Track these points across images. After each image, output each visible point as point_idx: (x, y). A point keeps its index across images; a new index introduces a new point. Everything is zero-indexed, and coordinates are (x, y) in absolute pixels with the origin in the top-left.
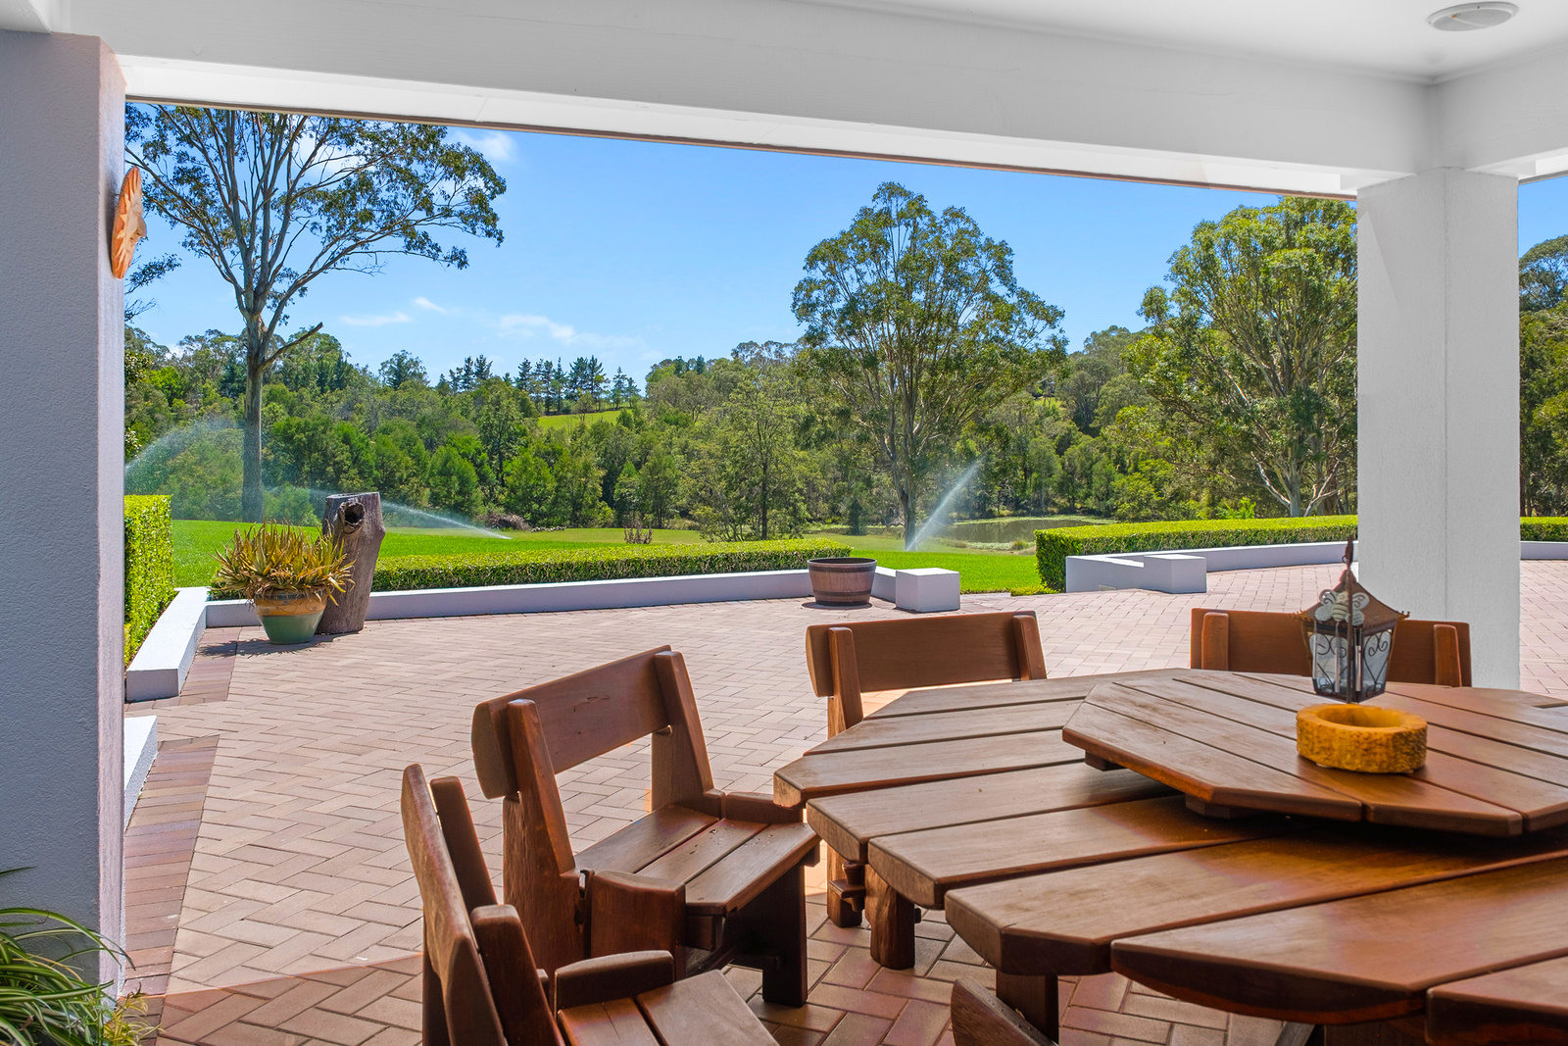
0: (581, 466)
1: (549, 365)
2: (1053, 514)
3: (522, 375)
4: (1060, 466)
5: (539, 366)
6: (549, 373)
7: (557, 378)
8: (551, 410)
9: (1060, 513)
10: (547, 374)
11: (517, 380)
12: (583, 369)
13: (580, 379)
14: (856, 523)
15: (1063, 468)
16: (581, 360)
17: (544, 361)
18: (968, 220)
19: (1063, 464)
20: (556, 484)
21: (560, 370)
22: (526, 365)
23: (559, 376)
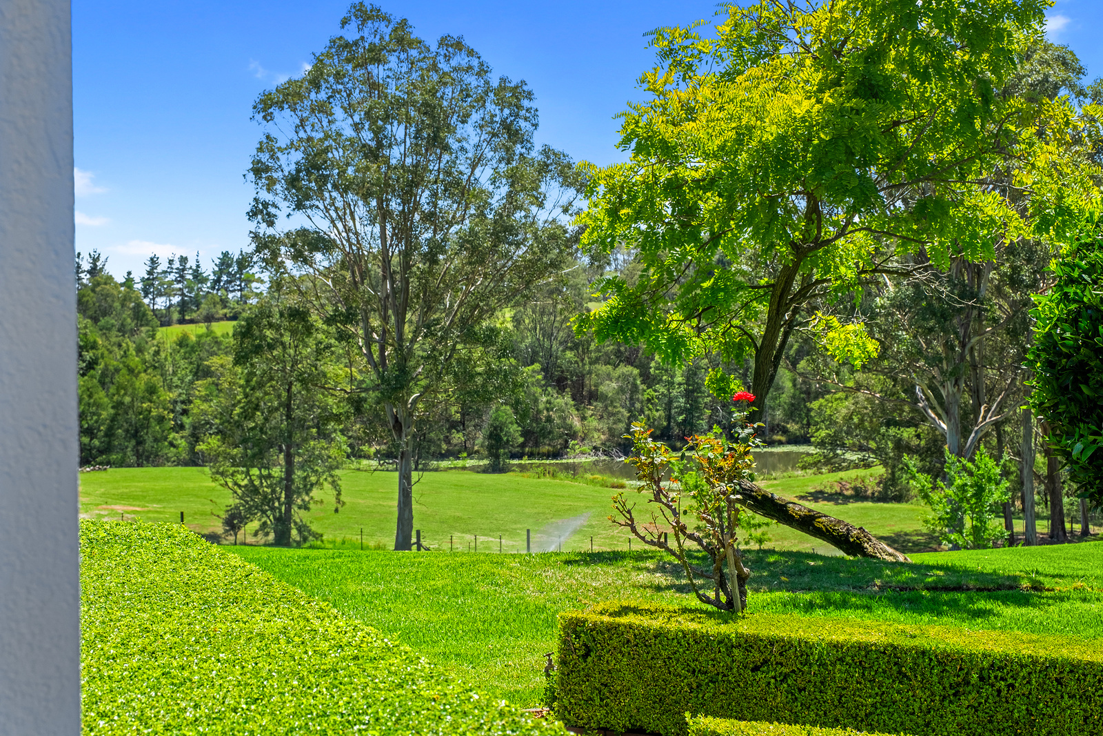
0: (143, 387)
1: (183, 260)
2: (780, 443)
3: (150, 273)
4: (789, 384)
5: (171, 262)
6: (183, 270)
7: (195, 277)
8: (187, 318)
9: (789, 442)
10: (181, 271)
11: (143, 280)
12: (230, 266)
13: (225, 278)
14: (497, 456)
15: (794, 385)
16: (226, 255)
17: (178, 256)
18: (471, 53)
19: (794, 381)
20: (112, 411)
21: (198, 266)
22: (154, 261)
23: (197, 275)
